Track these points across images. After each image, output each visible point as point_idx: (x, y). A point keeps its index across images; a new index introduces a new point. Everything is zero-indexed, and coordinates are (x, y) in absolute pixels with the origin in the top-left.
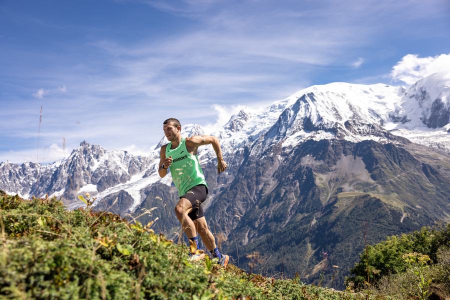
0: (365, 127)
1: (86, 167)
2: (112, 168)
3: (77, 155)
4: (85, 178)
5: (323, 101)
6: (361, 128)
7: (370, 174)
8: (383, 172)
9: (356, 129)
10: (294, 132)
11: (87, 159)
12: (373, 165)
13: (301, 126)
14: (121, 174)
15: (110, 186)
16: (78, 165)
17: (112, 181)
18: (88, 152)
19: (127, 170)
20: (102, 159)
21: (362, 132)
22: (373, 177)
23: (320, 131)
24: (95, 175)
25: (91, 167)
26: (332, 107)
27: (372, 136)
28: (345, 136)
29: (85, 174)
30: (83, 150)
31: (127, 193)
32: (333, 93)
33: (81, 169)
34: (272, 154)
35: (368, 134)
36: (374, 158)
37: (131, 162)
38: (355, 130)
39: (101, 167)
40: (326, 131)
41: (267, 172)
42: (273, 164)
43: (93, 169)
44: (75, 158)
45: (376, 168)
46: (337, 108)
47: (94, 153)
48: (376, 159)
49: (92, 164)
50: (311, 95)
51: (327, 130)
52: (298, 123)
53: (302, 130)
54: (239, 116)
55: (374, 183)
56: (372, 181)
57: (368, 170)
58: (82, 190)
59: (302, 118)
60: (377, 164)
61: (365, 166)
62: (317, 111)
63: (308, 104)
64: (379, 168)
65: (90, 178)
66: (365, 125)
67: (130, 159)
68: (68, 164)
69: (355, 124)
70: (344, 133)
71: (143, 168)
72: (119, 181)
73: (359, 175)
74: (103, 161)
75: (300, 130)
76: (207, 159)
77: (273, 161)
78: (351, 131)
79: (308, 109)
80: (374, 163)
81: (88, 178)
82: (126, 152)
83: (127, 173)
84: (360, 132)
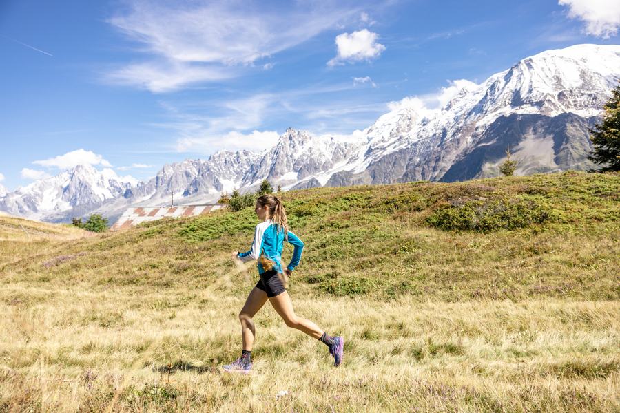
0: (584, 98)
1: (290, 154)
2: (315, 156)
3: (282, 141)
4: (287, 165)
5: (542, 68)
6: (578, 99)
7: (555, 156)
8: (571, 154)
9: (571, 101)
10: (497, 109)
11: (292, 146)
12: (562, 144)
13: (507, 101)
14: (323, 162)
15: (310, 173)
16: (282, 152)
17: (313, 168)
18: (294, 139)
19: (330, 158)
20: (307, 146)
21: (578, 105)
22: (557, 161)
23: (525, 105)
24: (297, 163)
25: (294, 154)
26: (554, 74)
27: (590, 109)
28: (552, 110)
29: (288, 161)
30: (288, 136)
31: (317, 181)
32: (562, 57)
33: (285, 156)
34: (460, 135)
35: (586, 106)
36: (566, 136)
37: (336, 149)
38: (569, 102)
39: (304, 155)
40: (532, 106)
41: (449, 157)
42: (458, 147)
43: (296, 156)
44: (280, 145)
45: (564, 149)
46: (561, 76)
47: (300, 140)
48: (568, 138)
49: (295, 151)
50: (530, 59)
51: (532, 104)
52: (505, 97)
53: (509, 106)
54: (461, 94)
55: (555, 168)
56: (554, 165)
57: (555, 151)
58: (282, 177)
59: (511, 91)
60: (567, 143)
61: (553, 145)
62: (531, 81)
63: (522, 74)
64: (567, 148)
65: (292, 166)
66: (585, 96)
67: (335, 146)
68: (273, 151)
69: (572, 95)
70: (552, 107)
71: (347, 156)
72: (321, 169)
73: (540, 158)
74: (308, 148)
75: (506, 105)
76: (406, 144)
77: (459, 143)
78: (563, 104)
79: (520, 79)
80: (564, 143)
81: (290, 166)
82: (332, 138)
83: (331, 161)
84: (575, 105)
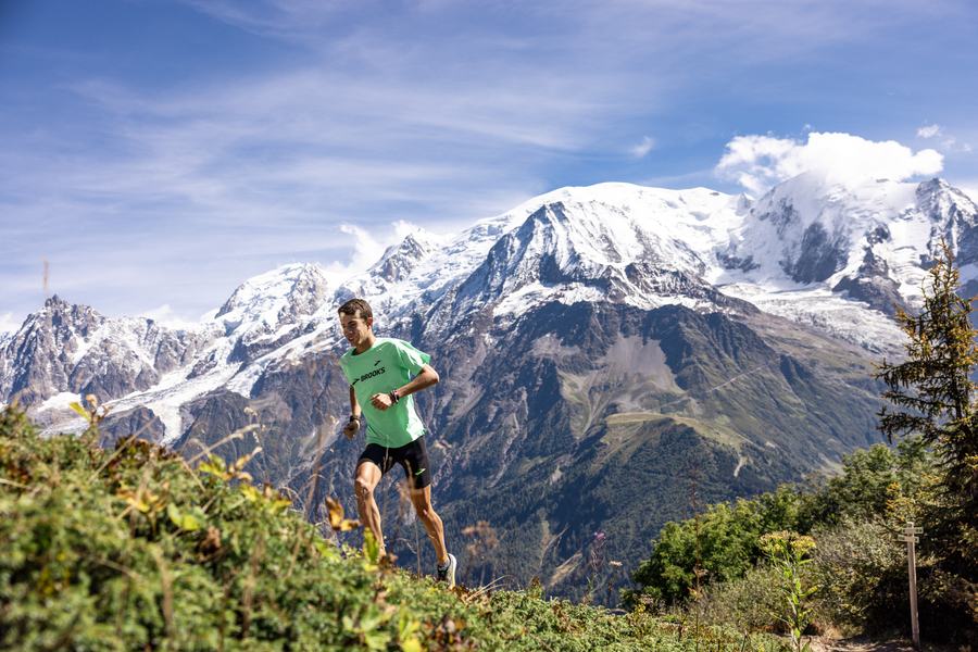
0: (666, 278)
1: (59, 353)
2: (119, 357)
3: (38, 326)
4: (54, 377)
5: (582, 221)
6: (658, 279)
7: (675, 376)
8: (702, 372)
9: (648, 280)
10: (519, 286)
11: (61, 336)
12: (682, 357)
13: (534, 273)
14: (138, 371)
15: (111, 395)
16: (40, 349)
17: (116, 385)
18: (64, 321)
19: (151, 363)
20: (96, 337)
21: (660, 288)
22: (681, 382)
23: (573, 285)
24: (74, 372)
25: (68, 354)
26: (600, 233)
27: (681, 296)
28: (625, 295)
29: (55, 369)
30: (51, 315)
31: (151, 413)
32: (603, 204)
33: (46, 358)
34: (472, 330)
35: (673, 291)
36: (685, 343)
37: (160, 344)
38: (646, 283)
39: (93, 355)
40: (587, 285)
41: (460, 369)
42: (474, 353)
43: (75, 357)
44: (33, 334)
45: (687, 364)
46: (610, 236)
47: (78, 322)
48: (689, 346)
49: (73, 348)
50: (558, 208)
51: (588, 283)
52: (529, 265)
53: (537, 281)
54: (404, 247)
55: (682, 395)
56: (678, 391)
57: (671, 367)
58: (47, 405)
59: (538, 256)
60: (689, 355)
61: (665, 359)
62: (570, 242)
63: (552, 227)
64: (694, 363)
65: (66, 379)
66: (667, 274)
67: (159, 338)
68: (16, 348)
69: (648, 272)
70: (624, 290)
71: (187, 358)
72: (133, 386)
73: (652, 378)
74: (98, 341)
75: (533, 280)
76: (331, 340)
77: (473, 345)
78: (638, 285)
79: (551, 236)
80: (684, 354)
81: (61, 380)
82: (150, 322)
83: (153, 368)
84: (657, 289)
